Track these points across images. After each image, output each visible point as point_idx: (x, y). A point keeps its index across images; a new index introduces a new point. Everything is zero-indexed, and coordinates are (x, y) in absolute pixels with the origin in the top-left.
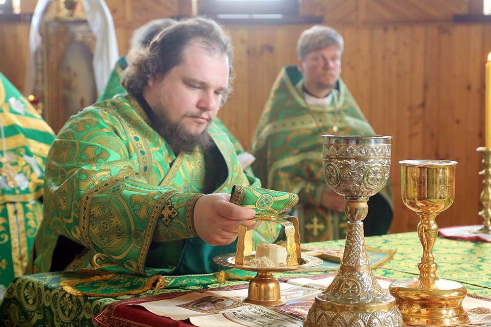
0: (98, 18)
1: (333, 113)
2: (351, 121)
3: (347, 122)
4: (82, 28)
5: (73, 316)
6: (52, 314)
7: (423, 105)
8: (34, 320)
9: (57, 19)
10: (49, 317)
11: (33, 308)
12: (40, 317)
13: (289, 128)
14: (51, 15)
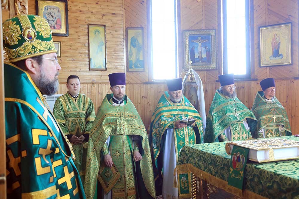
0: (199, 81)
1: (273, 103)
2: (279, 106)
3: (278, 106)
4: (194, 84)
5: (198, 155)
6: (193, 154)
7: (287, 102)
8: (189, 156)
9: (188, 82)
10: (192, 155)
11: (188, 153)
12: (190, 155)
13: (262, 108)
14: (187, 81)
